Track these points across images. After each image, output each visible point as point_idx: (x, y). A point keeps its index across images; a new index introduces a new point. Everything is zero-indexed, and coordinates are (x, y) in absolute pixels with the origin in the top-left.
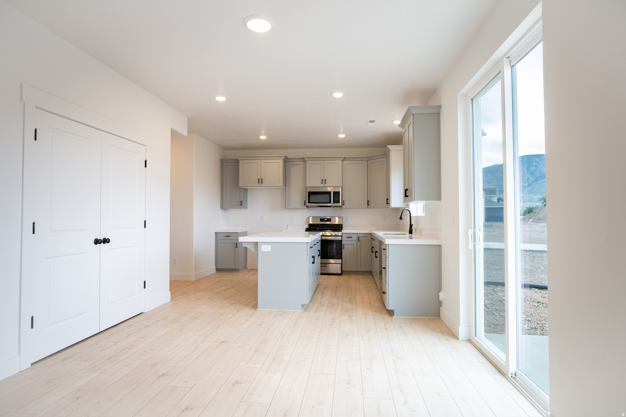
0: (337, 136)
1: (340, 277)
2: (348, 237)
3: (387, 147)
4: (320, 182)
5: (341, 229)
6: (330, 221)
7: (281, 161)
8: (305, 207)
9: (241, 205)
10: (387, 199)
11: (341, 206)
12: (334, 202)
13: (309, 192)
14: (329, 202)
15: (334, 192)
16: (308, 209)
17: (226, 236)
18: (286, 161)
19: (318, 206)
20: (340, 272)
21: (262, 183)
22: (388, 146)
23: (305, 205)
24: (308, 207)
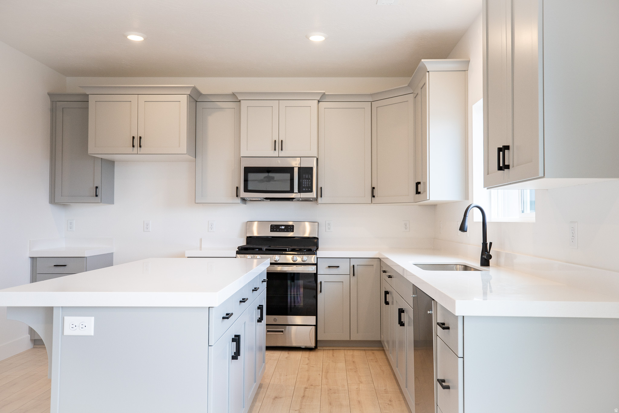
0: (307, 37)
1: (312, 354)
2: (329, 267)
3: (420, 64)
4: (271, 145)
5: (315, 248)
6: (293, 231)
7: (184, 99)
8: (238, 200)
9: (97, 196)
10: (418, 184)
11: (316, 199)
12: (300, 191)
13: (246, 169)
14: (289, 189)
15: (299, 168)
16: (244, 205)
17: (55, 266)
18: (197, 101)
19: (267, 199)
20: (313, 345)
21: (140, 146)
22: (422, 60)
23: (237, 196)
24: (244, 200)
